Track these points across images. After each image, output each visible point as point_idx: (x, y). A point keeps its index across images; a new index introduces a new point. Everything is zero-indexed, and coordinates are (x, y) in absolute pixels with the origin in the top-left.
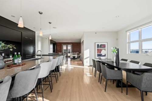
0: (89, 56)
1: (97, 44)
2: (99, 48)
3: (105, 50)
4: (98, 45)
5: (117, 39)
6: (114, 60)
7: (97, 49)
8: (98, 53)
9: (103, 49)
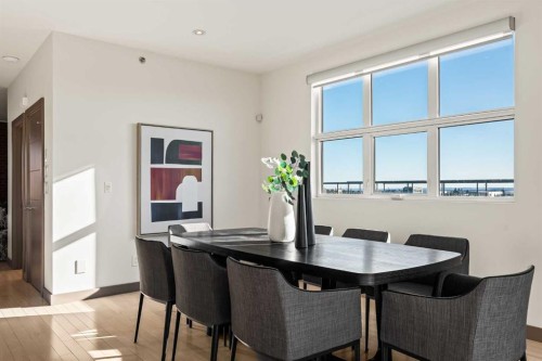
0: (90, 220)
1: (147, 135)
2: (165, 166)
3: (200, 179)
4: (157, 144)
5: (260, 119)
6: (284, 234)
7: (154, 171)
8: (154, 197)
9: (189, 172)
